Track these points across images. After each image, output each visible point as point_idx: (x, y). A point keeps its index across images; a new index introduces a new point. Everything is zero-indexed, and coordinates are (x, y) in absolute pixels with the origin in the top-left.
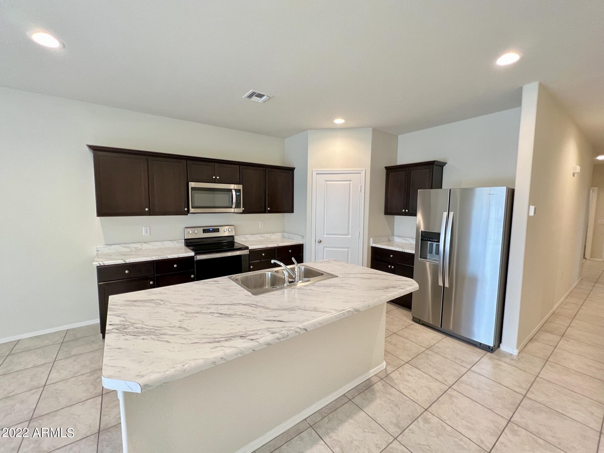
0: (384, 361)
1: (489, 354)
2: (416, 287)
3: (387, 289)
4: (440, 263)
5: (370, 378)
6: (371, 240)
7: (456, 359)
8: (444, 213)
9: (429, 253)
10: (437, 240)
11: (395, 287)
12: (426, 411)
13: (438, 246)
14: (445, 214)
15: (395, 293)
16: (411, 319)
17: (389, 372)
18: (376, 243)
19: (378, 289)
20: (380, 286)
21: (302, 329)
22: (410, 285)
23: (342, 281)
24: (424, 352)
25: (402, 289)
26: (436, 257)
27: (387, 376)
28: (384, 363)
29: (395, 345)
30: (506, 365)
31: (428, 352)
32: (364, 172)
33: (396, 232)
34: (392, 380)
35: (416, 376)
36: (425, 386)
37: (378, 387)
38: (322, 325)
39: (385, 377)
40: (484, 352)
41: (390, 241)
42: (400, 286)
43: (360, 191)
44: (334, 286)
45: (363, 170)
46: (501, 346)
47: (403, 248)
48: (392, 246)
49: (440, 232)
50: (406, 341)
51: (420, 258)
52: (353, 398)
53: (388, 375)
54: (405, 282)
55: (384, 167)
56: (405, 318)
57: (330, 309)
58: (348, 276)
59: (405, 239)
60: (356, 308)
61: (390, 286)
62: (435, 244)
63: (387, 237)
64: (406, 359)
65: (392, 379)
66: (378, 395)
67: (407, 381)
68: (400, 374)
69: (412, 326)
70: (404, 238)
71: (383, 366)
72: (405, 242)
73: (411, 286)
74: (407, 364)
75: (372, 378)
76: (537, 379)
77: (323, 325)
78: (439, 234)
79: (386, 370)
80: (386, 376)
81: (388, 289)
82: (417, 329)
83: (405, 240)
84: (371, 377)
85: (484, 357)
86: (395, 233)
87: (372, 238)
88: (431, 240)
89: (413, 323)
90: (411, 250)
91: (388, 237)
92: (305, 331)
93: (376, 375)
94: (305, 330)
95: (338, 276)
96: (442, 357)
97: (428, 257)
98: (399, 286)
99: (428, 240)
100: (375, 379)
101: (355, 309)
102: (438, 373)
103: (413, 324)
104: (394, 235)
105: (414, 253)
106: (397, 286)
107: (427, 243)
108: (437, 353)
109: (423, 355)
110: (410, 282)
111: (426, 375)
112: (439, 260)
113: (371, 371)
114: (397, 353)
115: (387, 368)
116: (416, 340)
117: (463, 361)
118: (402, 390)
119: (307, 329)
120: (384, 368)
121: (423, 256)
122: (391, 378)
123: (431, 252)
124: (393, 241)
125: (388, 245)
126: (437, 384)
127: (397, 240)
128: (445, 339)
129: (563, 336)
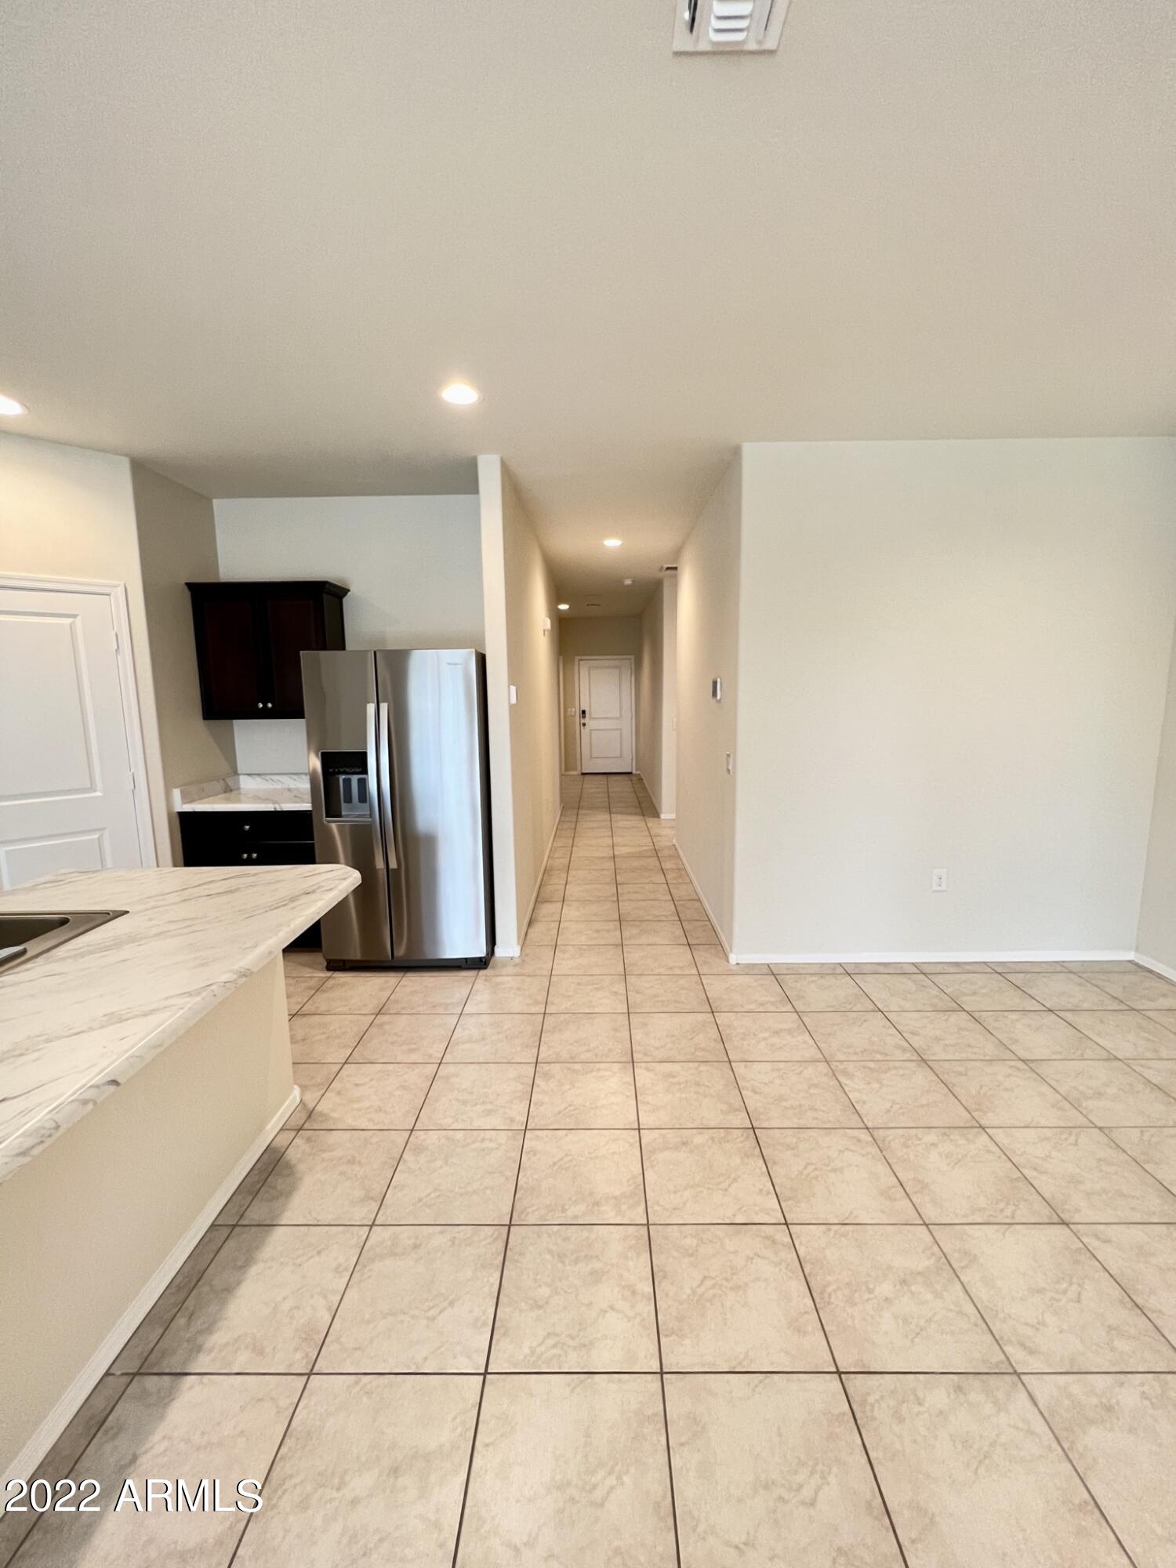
0: (296, 1087)
1: (482, 972)
2: (355, 878)
3: (293, 901)
4: (374, 821)
5: (270, 1144)
6: (177, 793)
7: (435, 1006)
8: (368, 705)
9: (345, 802)
10: (360, 770)
11: (314, 892)
12: (414, 1132)
13: (363, 784)
14: (371, 708)
15: (320, 904)
16: (324, 969)
17: (311, 1106)
18: (192, 801)
19: (273, 907)
20: (275, 901)
21: (104, 1084)
22: (343, 877)
23: (150, 920)
24: (373, 1025)
25: (331, 889)
26: (363, 809)
27: (310, 1115)
28: (297, 1091)
29: (303, 1040)
30: (509, 978)
31: (381, 1019)
32: (121, 590)
33: (242, 765)
34: (325, 1117)
35: (372, 1080)
36: (397, 1088)
37: (297, 1151)
38: (161, 1049)
39: (306, 1122)
40: (472, 973)
41: (231, 791)
42: (323, 886)
43: (117, 650)
44: (133, 939)
45: (119, 585)
46: (497, 949)
47: (274, 802)
48: (239, 801)
49: (366, 748)
50: (328, 1018)
51: (327, 817)
52: (242, 1216)
53: (312, 1112)
54: (330, 875)
55: (184, 582)
56: (307, 972)
57: (167, 998)
58: (161, 903)
59: (272, 780)
60: (242, 970)
61: (298, 894)
62: (355, 779)
63: (222, 782)
64: (341, 1057)
65: (325, 1115)
66: (301, 1167)
67: (359, 1100)
68: (339, 1093)
69: (331, 983)
70: (267, 777)
71: (295, 1097)
72: (271, 787)
73: (345, 879)
74: (346, 1066)
75: (273, 1143)
76: (553, 979)
77: (163, 1048)
78: (362, 757)
79: (304, 1104)
80: (309, 1117)
81: (299, 900)
82: (343, 985)
83: (270, 781)
84: (273, 1140)
85: (477, 981)
86: (241, 768)
87: (176, 788)
88: (347, 770)
89: (329, 974)
90: (297, 802)
91: (224, 779)
92: (112, 1088)
93: (281, 1129)
94: (114, 1082)
95: (128, 912)
96: (409, 1017)
97: (344, 813)
98: (319, 888)
99: (339, 770)
100: (283, 1140)
101: (241, 972)
102: (411, 1051)
103: (330, 977)
104: (239, 772)
105: (310, 809)
106: (313, 888)
107: (338, 779)
108: (398, 1014)
109: (373, 1030)
110: (339, 872)
111: (390, 1067)
112: (371, 815)
113: (269, 1127)
114: (315, 1056)
115: (303, 1099)
116: (348, 1007)
117: (447, 1006)
118: (354, 1123)
119: (119, 1081)
120: (298, 1101)
121: (333, 811)
122: (321, 1114)
123: (349, 800)
124: (239, 789)
125: (228, 800)
126: (417, 1071)
127: (246, 783)
128: (404, 979)
129: (563, 901)
